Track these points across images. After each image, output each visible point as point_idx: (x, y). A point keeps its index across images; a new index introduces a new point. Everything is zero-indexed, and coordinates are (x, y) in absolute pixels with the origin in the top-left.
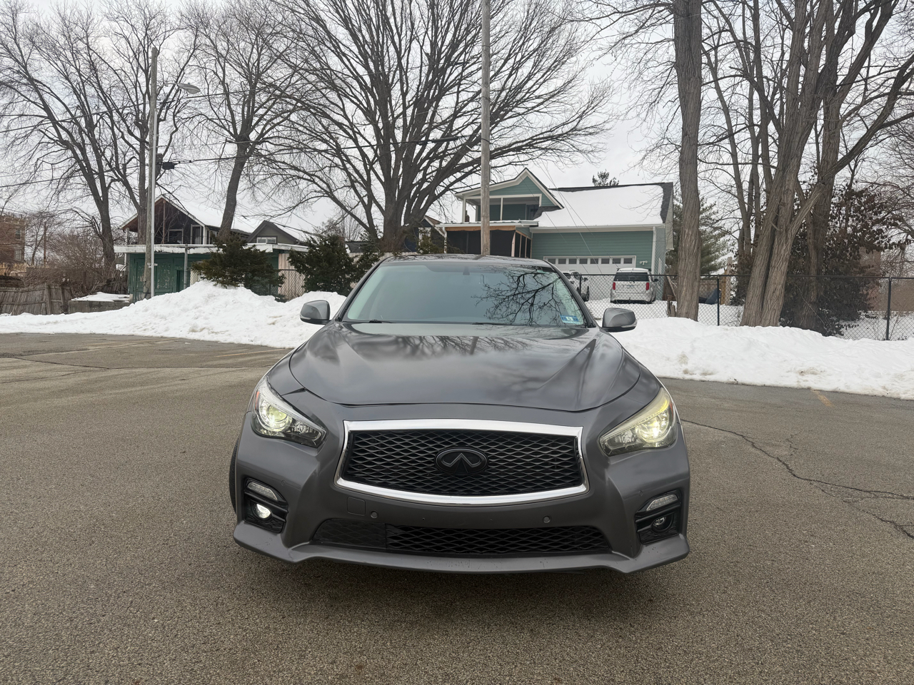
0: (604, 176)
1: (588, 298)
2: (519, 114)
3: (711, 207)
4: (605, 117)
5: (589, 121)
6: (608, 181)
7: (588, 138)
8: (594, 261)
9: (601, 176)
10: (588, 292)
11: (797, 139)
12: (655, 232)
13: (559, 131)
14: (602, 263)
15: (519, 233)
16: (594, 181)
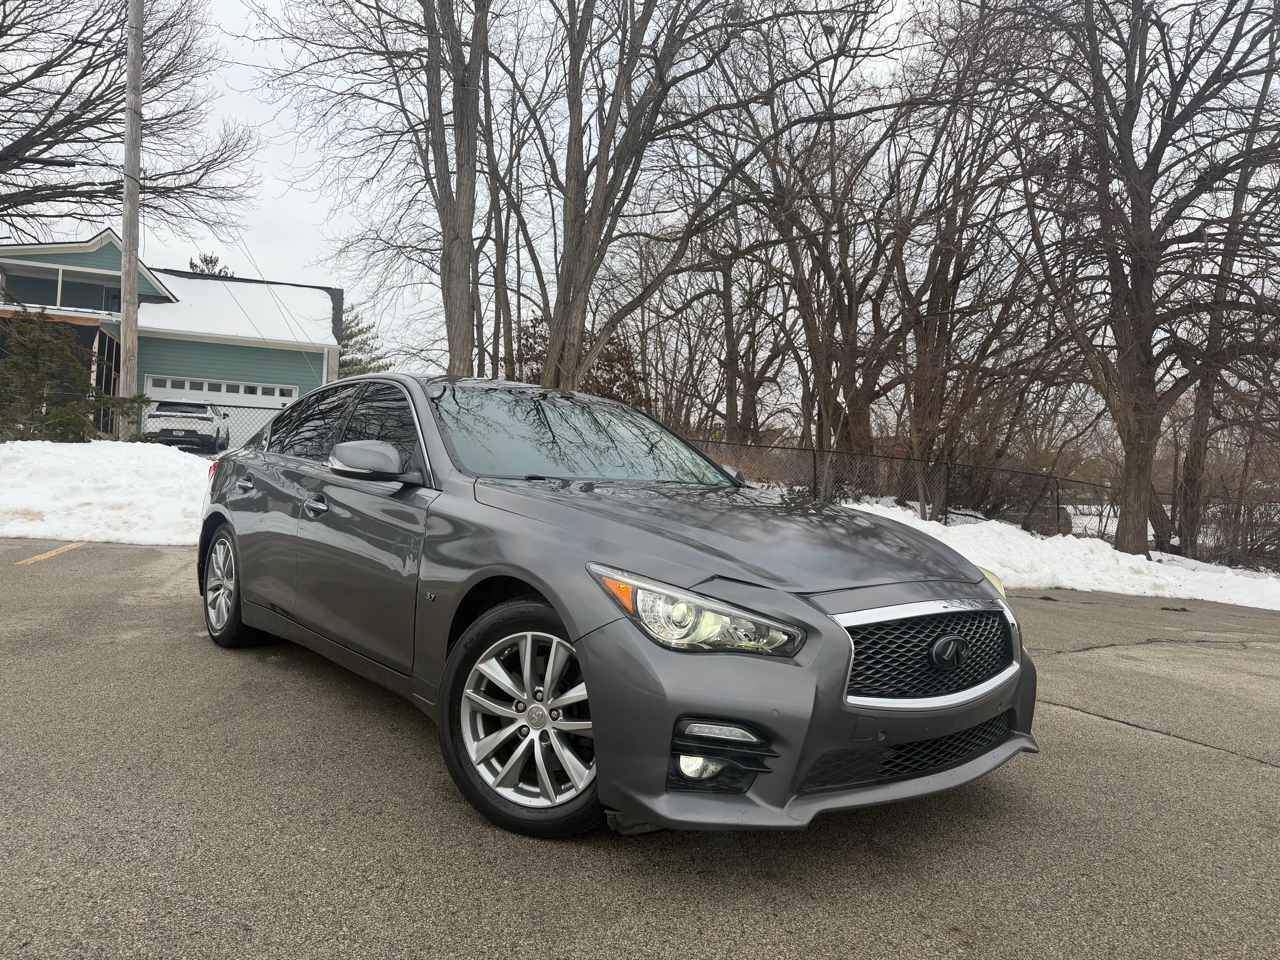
0: (210, 261)
1: (228, 444)
2: (90, 140)
3: (369, 328)
4: (242, 178)
5: (219, 178)
6: (217, 270)
7: (217, 203)
8: (233, 389)
9: (206, 260)
10: (228, 435)
11: (584, 270)
12: (326, 356)
13: (169, 182)
14: (228, 391)
15: (105, 331)
16: (192, 265)
